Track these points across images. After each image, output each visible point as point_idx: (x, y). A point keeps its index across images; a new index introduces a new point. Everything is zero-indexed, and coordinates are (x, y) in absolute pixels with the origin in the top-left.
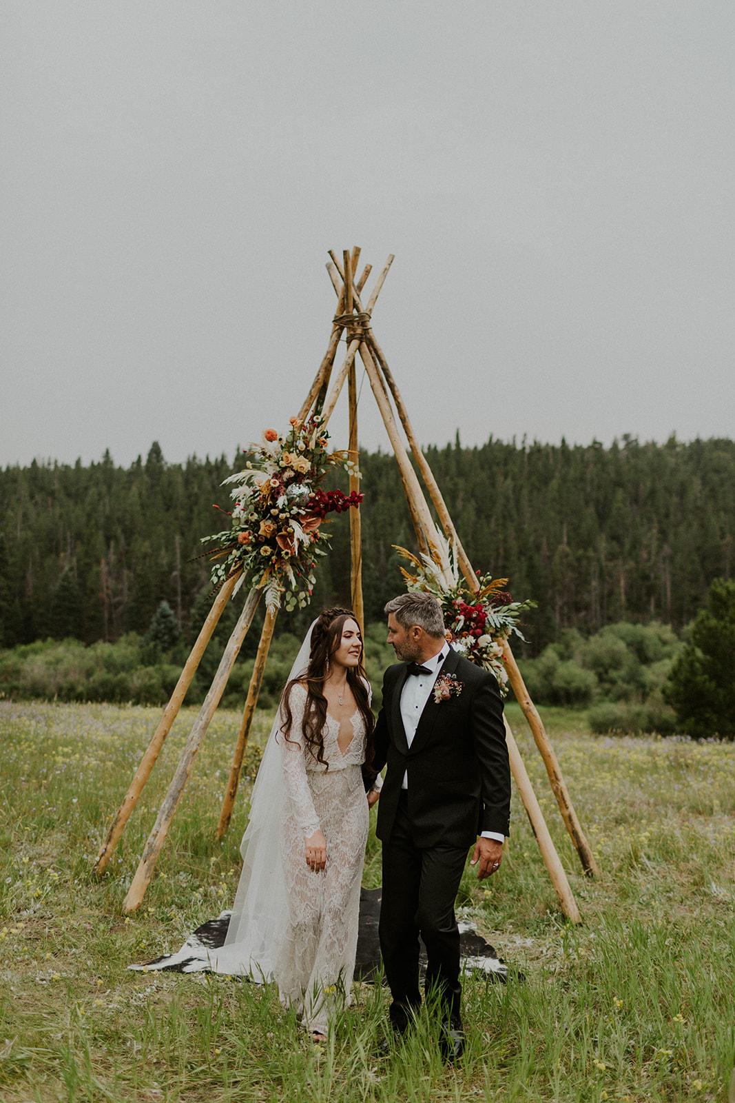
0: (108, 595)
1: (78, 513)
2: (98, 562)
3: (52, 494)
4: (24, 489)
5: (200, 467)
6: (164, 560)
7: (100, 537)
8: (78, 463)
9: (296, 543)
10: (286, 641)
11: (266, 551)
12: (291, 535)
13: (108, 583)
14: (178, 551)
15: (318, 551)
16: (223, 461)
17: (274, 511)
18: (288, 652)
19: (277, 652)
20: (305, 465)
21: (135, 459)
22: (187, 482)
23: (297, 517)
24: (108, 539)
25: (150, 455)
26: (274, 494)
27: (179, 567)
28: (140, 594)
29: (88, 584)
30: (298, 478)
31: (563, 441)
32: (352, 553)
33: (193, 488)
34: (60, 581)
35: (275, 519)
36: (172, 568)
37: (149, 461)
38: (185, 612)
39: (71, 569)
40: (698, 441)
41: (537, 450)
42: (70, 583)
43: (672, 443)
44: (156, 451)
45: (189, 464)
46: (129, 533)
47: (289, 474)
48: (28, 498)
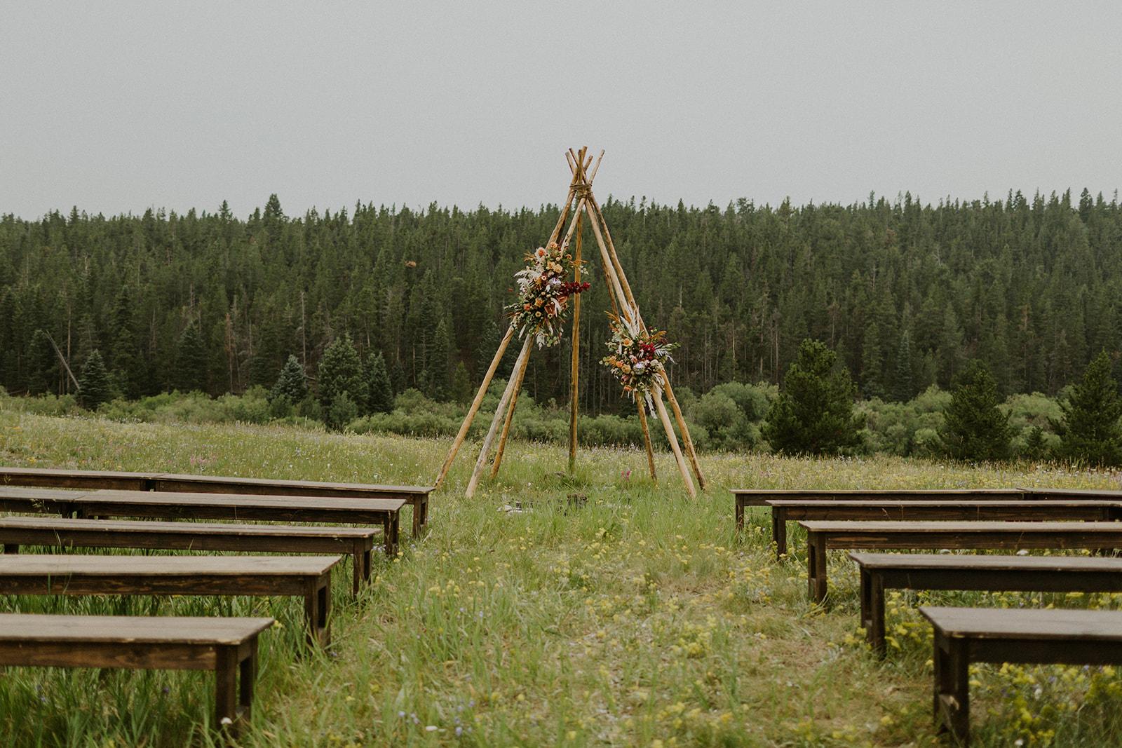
0: (232, 348)
1: (199, 266)
2: (224, 317)
3: (169, 246)
4: (140, 239)
5: (320, 222)
6: (289, 313)
7: (222, 291)
8: (191, 213)
9: (555, 310)
10: (410, 396)
11: (538, 314)
12: (553, 306)
13: (233, 337)
14: (303, 306)
15: (564, 315)
16: (343, 217)
17: (543, 293)
18: (414, 407)
19: (403, 406)
20: (559, 268)
21: (253, 212)
22: (308, 236)
23: (555, 297)
24: (230, 294)
25: (268, 208)
26: (544, 284)
27: (304, 322)
28: (265, 348)
29: (213, 337)
30: (556, 275)
31: (681, 205)
32: (575, 315)
33: (315, 244)
34: (184, 334)
35: (543, 297)
36: (296, 322)
37: (267, 214)
38: (309, 367)
39: (196, 323)
40: (811, 207)
41: (655, 213)
42: (194, 336)
43: (785, 208)
44: (274, 204)
45: (308, 218)
46: (251, 288)
47: (550, 273)
48: (144, 250)
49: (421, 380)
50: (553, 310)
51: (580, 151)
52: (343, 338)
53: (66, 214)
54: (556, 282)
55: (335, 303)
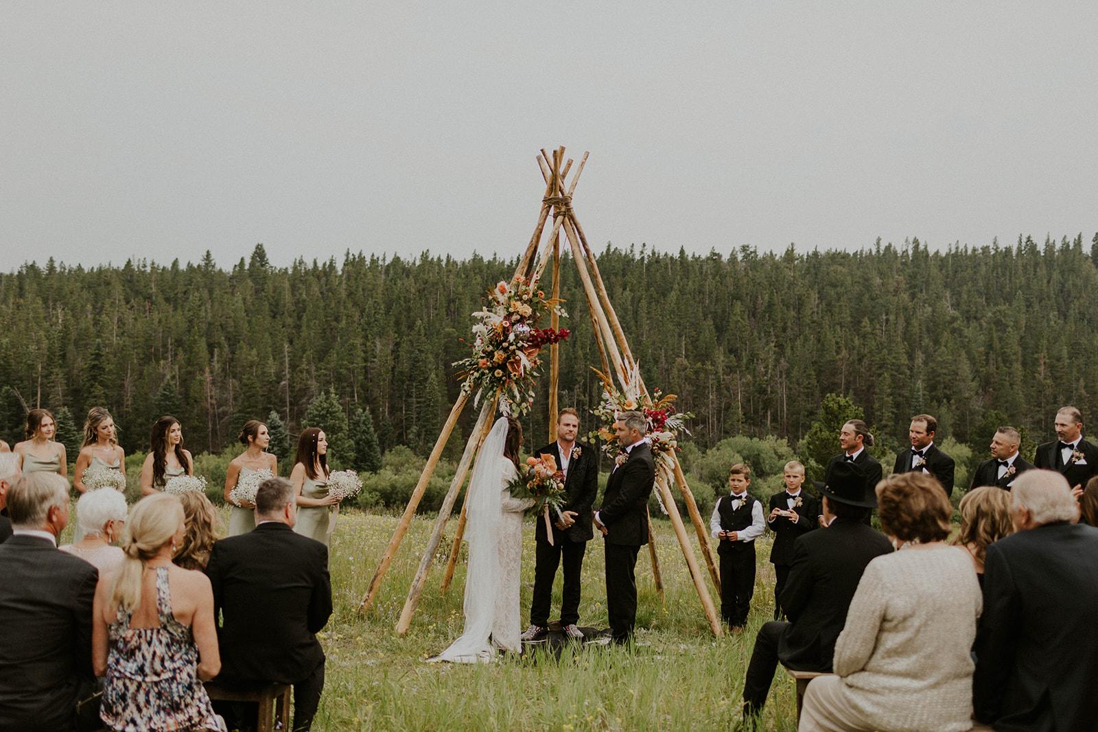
0: (211, 404)
1: (178, 319)
2: (202, 371)
3: (148, 297)
4: (118, 291)
5: (307, 272)
6: (272, 367)
7: (202, 345)
8: (175, 263)
9: (522, 368)
10: (399, 453)
11: (498, 373)
12: (518, 362)
13: (211, 393)
14: (287, 360)
15: (535, 374)
16: (332, 267)
17: (505, 344)
18: (402, 465)
19: (391, 465)
20: (527, 310)
21: (237, 263)
22: (293, 288)
23: (521, 349)
24: (211, 347)
25: (253, 258)
26: (506, 331)
27: (288, 376)
28: (246, 404)
29: (192, 393)
30: (522, 320)
31: (682, 252)
32: (551, 375)
33: (301, 294)
34: (161, 389)
35: (506, 350)
36: (280, 378)
37: (252, 265)
38: (294, 424)
39: (173, 377)
40: (816, 254)
41: (656, 260)
42: (171, 392)
43: (790, 255)
44: (260, 254)
45: (295, 268)
46: (233, 341)
47: (515, 317)
48: (123, 302)
49: (411, 436)
50: (519, 367)
51: (555, 152)
52: (327, 393)
53: (42, 265)
54: (524, 329)
55: (322, 355)
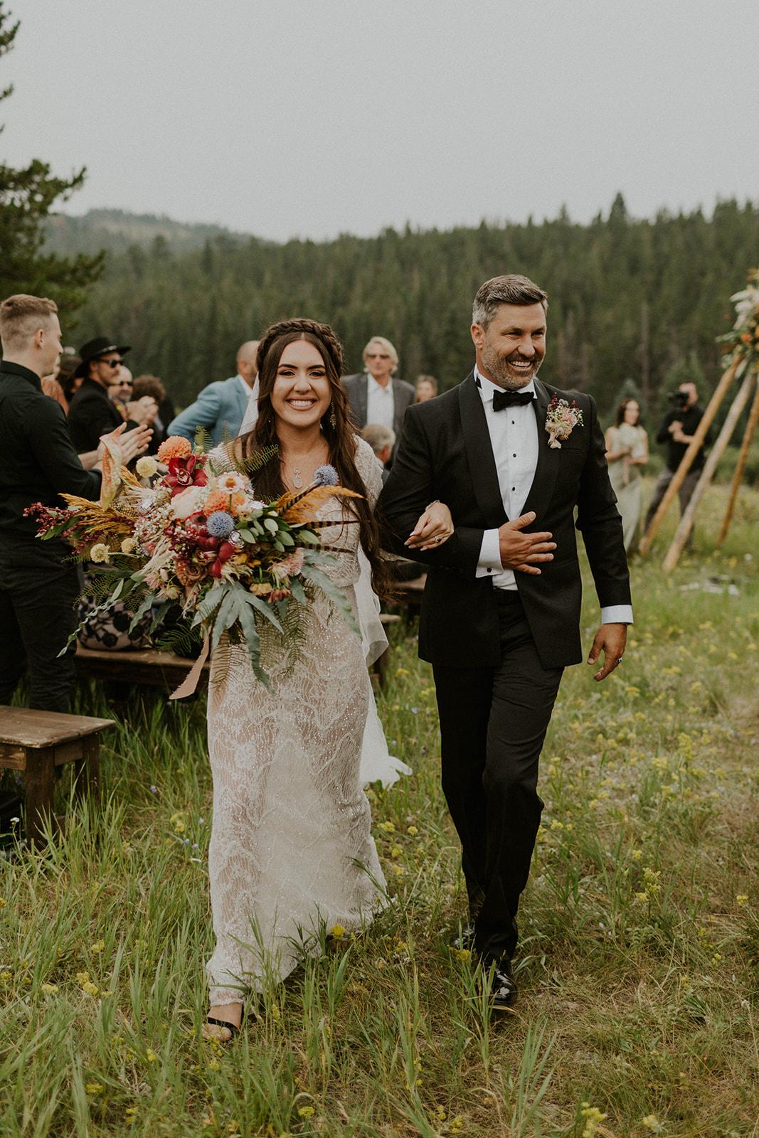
0: (564, 371)
2: (556, 336)
4: (472, 251)
5: (671, 221)
6: (628, 331)
7: (557, 307)
8: (530, 220)
13: (566, 358)
14: (645, 321)
16: (700, 214)
22: (656, 240)
24: (565, 309)
25: (612, 210)
27: (646, 340)
28: (602, 371)
33: (663, 247)
36: (637, 340)
37: (612, 216)
44: (619, 203)
45: (658, 218)
46: (588, 301)
52: (688, 359)
55: (682, 316)
